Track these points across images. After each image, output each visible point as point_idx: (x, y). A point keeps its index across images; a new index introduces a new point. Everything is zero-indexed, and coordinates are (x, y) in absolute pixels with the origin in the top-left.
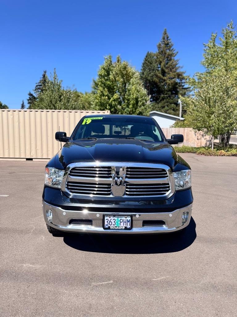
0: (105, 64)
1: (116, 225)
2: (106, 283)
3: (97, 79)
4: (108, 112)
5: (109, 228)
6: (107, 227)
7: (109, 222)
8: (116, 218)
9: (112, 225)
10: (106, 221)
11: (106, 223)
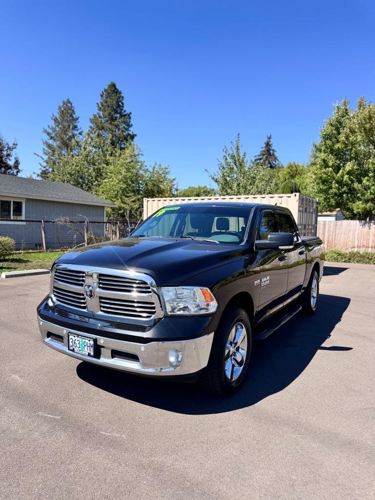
0: (334, 116)
1: (80, 349)
2: (52, 416)
3: (319, 141)
4: (295, 195)
5: (73, 350)
6: (71, 348)
7: (73, 342)
8: (80, 339)
9: (77, 348)
10: (71, 341)
11: (71, 344)
